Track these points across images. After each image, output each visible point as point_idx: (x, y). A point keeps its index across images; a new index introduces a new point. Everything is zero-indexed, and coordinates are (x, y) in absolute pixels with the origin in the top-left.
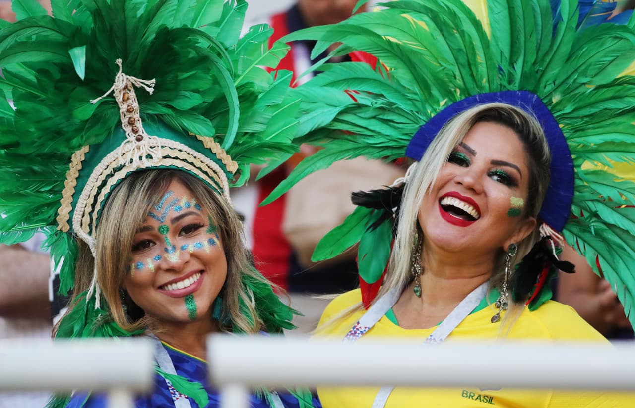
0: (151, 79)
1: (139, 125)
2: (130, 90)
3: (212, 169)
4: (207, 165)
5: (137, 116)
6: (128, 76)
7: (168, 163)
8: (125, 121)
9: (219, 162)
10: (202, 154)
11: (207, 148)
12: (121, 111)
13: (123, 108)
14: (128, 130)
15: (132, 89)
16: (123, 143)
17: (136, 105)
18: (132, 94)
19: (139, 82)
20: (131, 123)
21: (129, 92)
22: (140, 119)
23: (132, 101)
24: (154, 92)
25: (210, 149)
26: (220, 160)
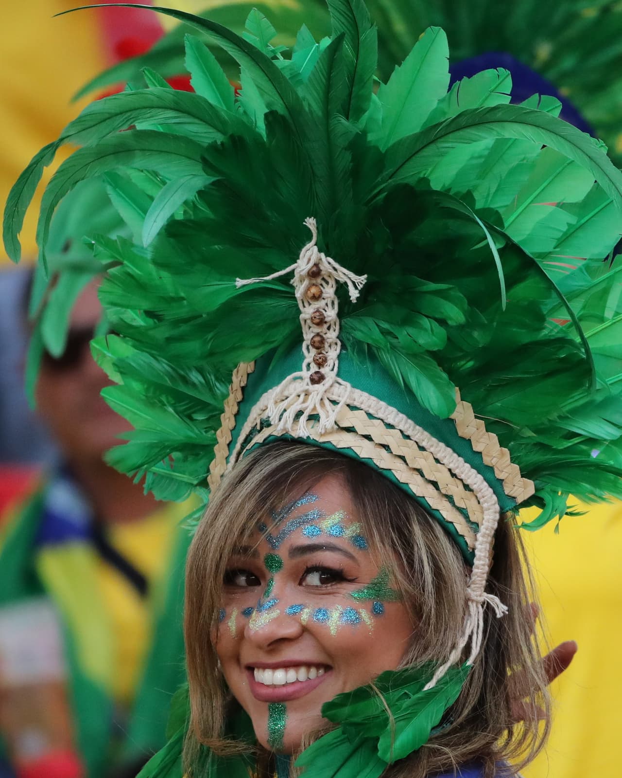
0: (359, 273)
1: (332, 354)
2: (327, 283)
3: (461, 480)
4: (450, 470)
5: (332, 335)
6: (323, 255)
7: (342, 441)
8: (308, 336)
9: (486, 471)
10: (448, 445)
11: (463, 439)
12: (302, 316)
13: (307, 312)
14: (309, 355)
15: (332, 282)
16: (289, 378)
17: (331, 314)
18: (329, 291)
19: (344, 274)
20: (319, 344)
21: (324, 284)
22: (339, 343)
23: (327, 305)
24: (357, 298)
25: (470, 440)
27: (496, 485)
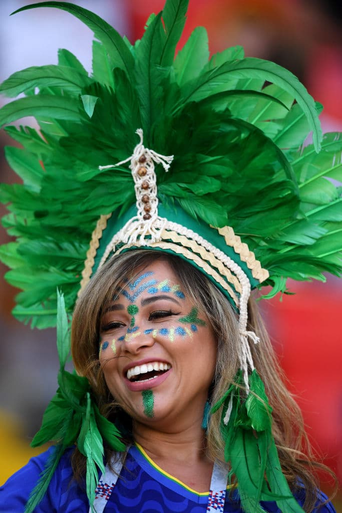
0: (168, 154)
1: (154, 206)
2: (149, 166)
3: (229, 269)
4: (223, 263)
5: (153, 195)
6: (147, 149)
8: (139, 197)
9: (243, 265)
10: (221, 250)
11: (229, 246)
12: (136, 186)
13: (139, 183)
14: (141, 208)
15: (152, 165)
16: (130, 221)
17: (153, 183)
18: (151, 170)
19: (158, 157)
20: (145, 201)
21: (148, 167)
22: (157, 200)
23: (150, 178)
24: (169, 169)
25: (233, 247)
26: (245, 263)
27: (248, 272)
